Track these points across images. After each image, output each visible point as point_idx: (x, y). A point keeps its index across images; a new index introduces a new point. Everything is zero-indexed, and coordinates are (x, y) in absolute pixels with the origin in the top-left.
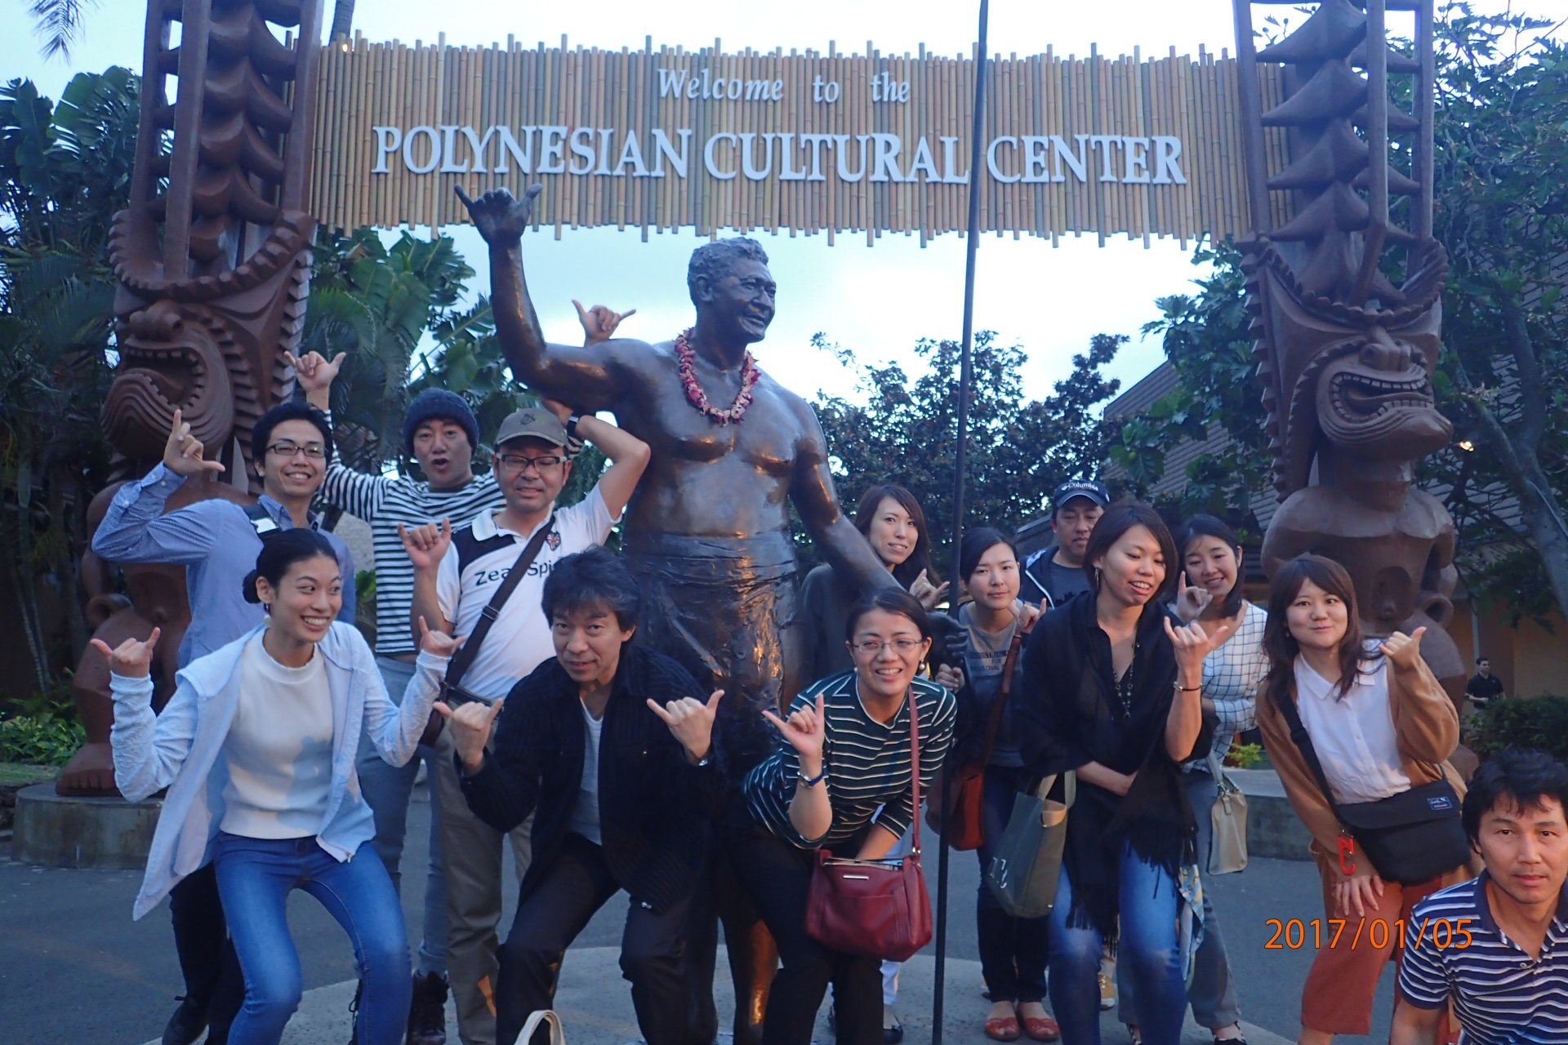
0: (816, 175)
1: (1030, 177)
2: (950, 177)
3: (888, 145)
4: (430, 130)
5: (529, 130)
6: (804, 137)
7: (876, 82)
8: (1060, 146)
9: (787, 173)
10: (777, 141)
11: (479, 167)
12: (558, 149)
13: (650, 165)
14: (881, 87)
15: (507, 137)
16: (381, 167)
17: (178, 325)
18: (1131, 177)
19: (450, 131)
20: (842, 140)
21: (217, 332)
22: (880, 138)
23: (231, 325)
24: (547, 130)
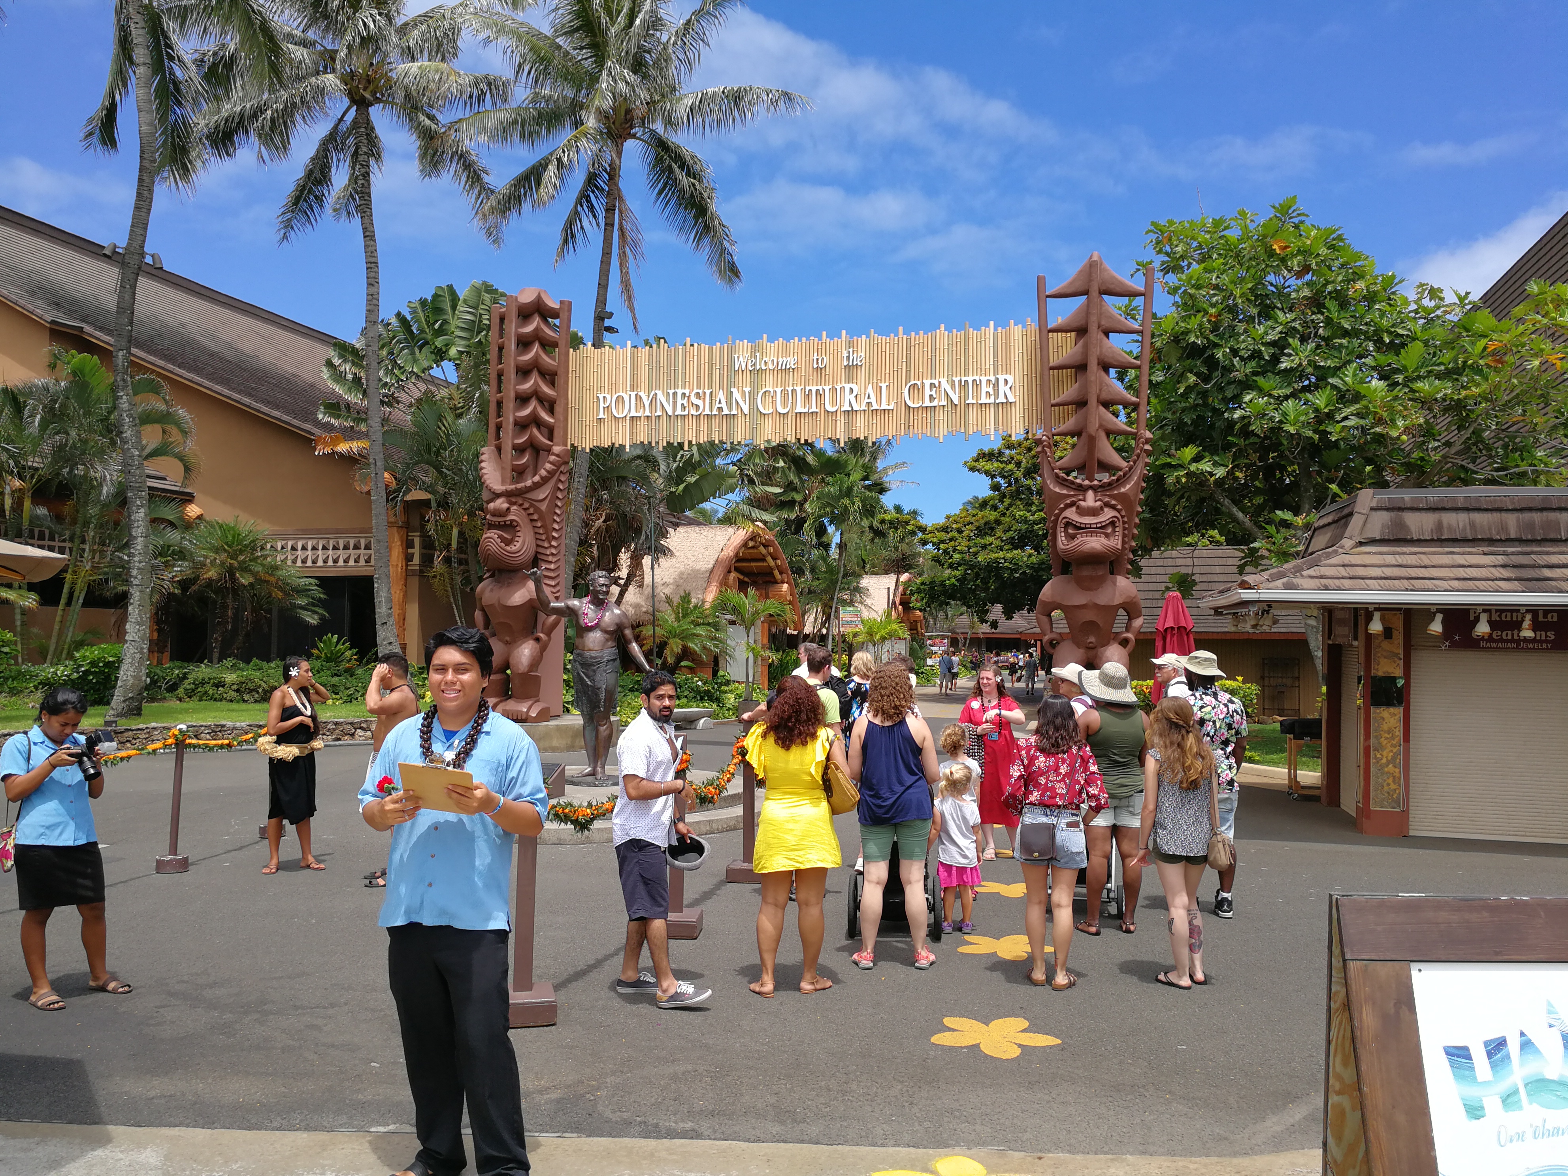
0: (814, 409)
1: (927, 403)
2: (884, 406)
3: (851, 390)
4: (624, 395)
5: (671, 392)
6: (808, 388)
7: (845, 354)
8: (945, 385)
9: (799, 409)
10: (794, 391)
11: (647, 413)
12: (685, 402)
13: (730, 409)
14: (848, 357)
15: (661, 397)
16: (601, 416)
17: (508, 509)
18: (984, 400)
19: (633, 394)
20: (828, 388)
21: (525, 509)
22: (847, 387)
23: (532, 505)
24: (680, 392)
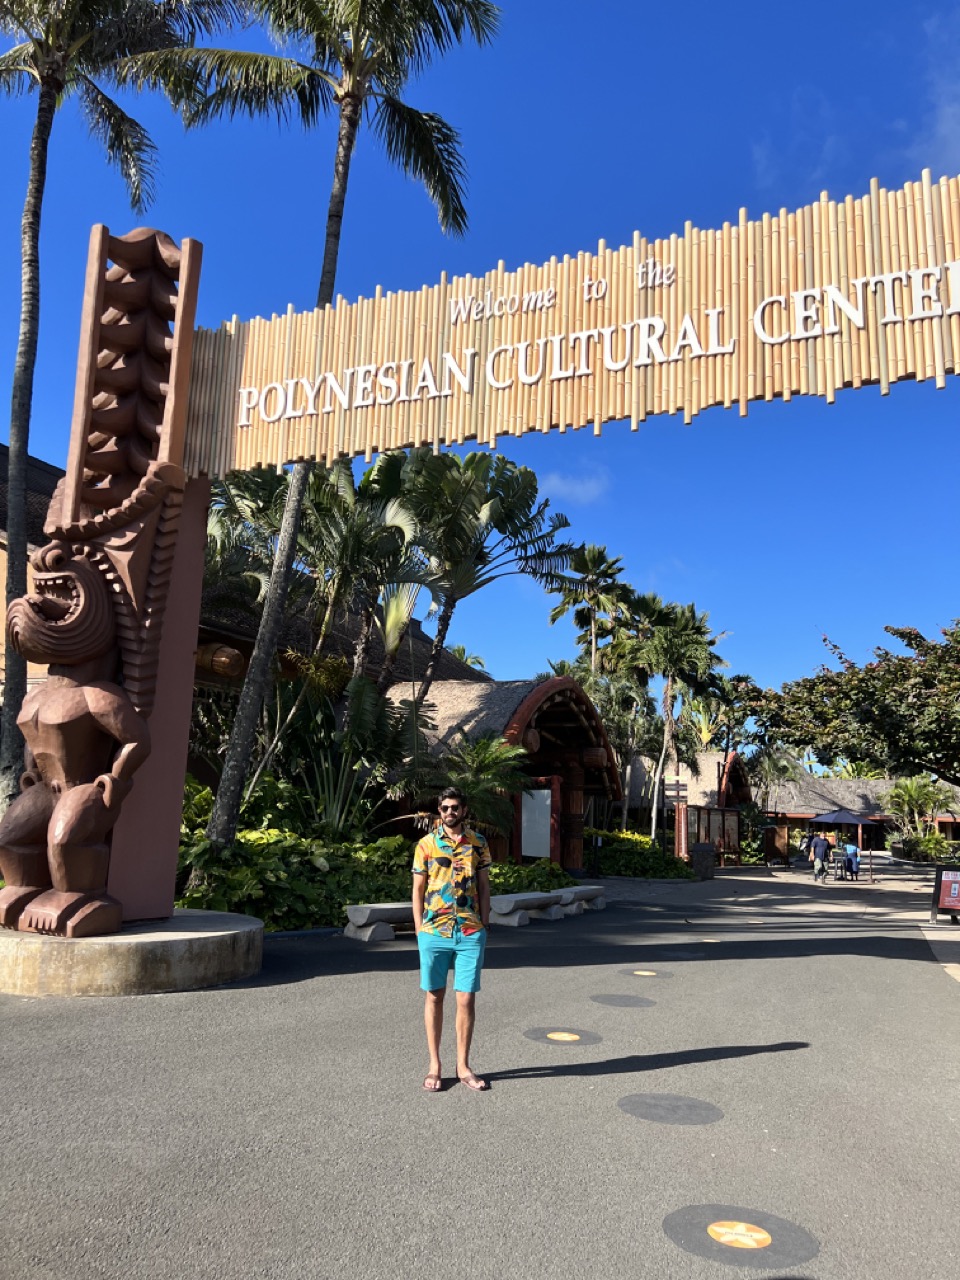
0: (583, 370)
1: (799, 332)
2: (714, 348)
3: (651, 327)
4: (278, 385)
5: (348, 372)
6: (572, 337)
7: (640, 272)
8: (833, 294)
9: (557, 373)
10: (548, 344)
11: (311, 410)
12: (369, 385)
13: (439, 388)
14: (645, 275)
15: (331, 380)
16: (244, 422)
18: (918, 313)
19: (291, 383)
20: (607, 332)
22: (644, 324)
23: (107, 557)
24: (362, 370)
